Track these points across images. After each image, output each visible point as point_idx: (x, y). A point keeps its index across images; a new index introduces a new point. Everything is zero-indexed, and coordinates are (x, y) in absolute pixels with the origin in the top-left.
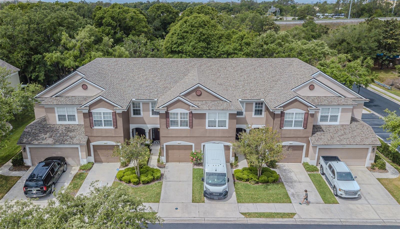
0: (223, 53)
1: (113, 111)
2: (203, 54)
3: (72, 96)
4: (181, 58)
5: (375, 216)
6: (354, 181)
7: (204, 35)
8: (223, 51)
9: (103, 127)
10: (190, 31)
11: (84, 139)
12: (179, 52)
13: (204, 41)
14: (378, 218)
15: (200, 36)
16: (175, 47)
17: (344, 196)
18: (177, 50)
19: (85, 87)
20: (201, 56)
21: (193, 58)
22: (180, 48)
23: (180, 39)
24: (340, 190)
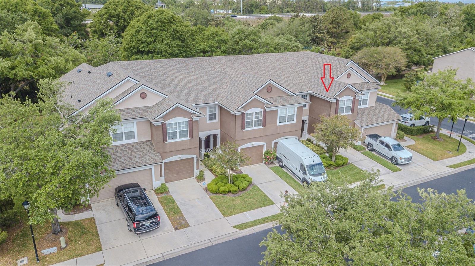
0: (199, 51)
1: (189, 120)
2: (179, 53)
3: (128, 109)
4: (152, 59)
5: (430, 173)
6: (404, 150)
7: (178, 32)
8: (200, 49)
9: (178, 140)
10: (160, 28)
11: (157, 157)
12: (148, 52)
13: (179, 38)
14: (433, 174)
15: (173, 33)
16: (144, 47)
17: (404, 163)
18: (146, 50)
19: (143, 96)
20: (177, 56)
21: (169, 58)
22: (150, 47)
23: (149, 37)
24: (400, 159)
